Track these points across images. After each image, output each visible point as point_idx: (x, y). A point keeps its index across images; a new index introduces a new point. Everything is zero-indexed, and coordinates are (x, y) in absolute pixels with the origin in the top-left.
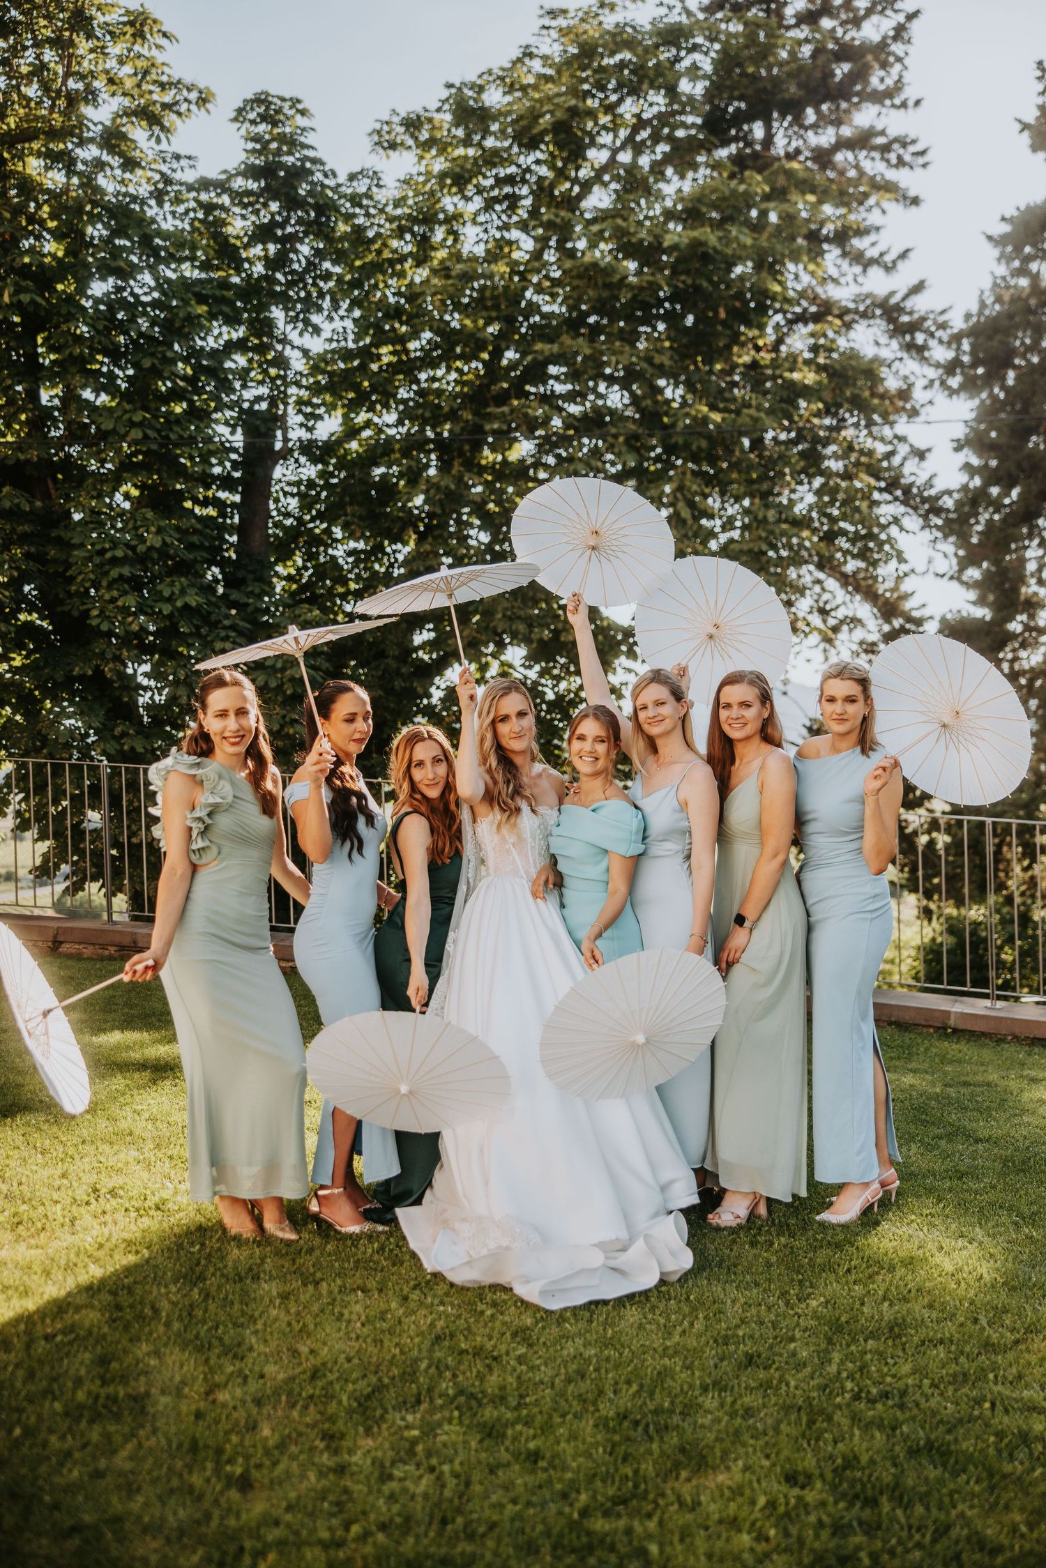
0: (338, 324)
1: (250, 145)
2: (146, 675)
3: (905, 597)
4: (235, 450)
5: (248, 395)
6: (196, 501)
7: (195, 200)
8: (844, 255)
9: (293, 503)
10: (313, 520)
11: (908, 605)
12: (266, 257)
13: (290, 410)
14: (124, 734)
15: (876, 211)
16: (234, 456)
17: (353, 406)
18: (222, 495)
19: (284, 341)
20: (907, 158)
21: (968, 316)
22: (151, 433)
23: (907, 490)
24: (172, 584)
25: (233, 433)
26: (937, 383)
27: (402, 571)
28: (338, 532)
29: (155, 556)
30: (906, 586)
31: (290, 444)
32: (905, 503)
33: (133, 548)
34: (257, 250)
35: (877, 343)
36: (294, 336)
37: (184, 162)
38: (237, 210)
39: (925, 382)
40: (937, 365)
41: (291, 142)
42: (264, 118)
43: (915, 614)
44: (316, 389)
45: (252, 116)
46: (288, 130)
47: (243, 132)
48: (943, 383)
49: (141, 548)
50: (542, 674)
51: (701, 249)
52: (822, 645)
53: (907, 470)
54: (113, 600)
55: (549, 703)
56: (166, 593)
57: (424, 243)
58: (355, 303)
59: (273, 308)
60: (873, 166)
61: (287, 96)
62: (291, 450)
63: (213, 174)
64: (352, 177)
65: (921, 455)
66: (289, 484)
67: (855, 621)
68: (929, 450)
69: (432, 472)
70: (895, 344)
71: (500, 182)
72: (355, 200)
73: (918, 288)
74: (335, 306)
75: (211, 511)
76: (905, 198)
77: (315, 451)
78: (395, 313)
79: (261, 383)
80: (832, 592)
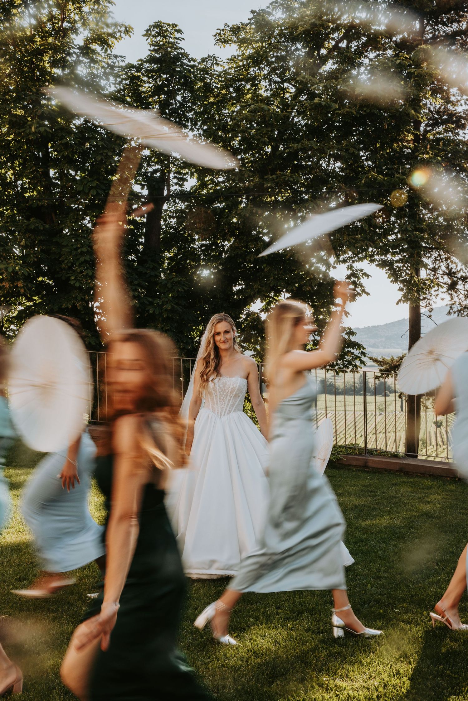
1: (152, 48)
4: (143, 196)
5: (150, 169)
7: (126, 74)
9: (174, 221)
10: (183, 229)
12: (160, 102)
13: (171, 176)
16: (143, 200)
17: (203, 173)
18: (137, 219)
22: (100, 192)
25: (142, 188)
28: (196, 236)
31: (171, 193)
34: (156, 98)
37: (119, 59)
38: (145, 79)
41: (173, 46)
42: (159, 34)
44: (184, 165)
45: (153, 33)
46: (171, 40)
47: (149, 41)
54: (81, 272)
61: (171, 23)
62: (172, 196)
63: (136, 63)
64: (203, 60)
66: (171, 212)
69: (243, 205)
72: (205, 71)
74: (194, 124)
75: (131, 227)
77: (183, 196)
79: (156, 163)
80: (455, 263)
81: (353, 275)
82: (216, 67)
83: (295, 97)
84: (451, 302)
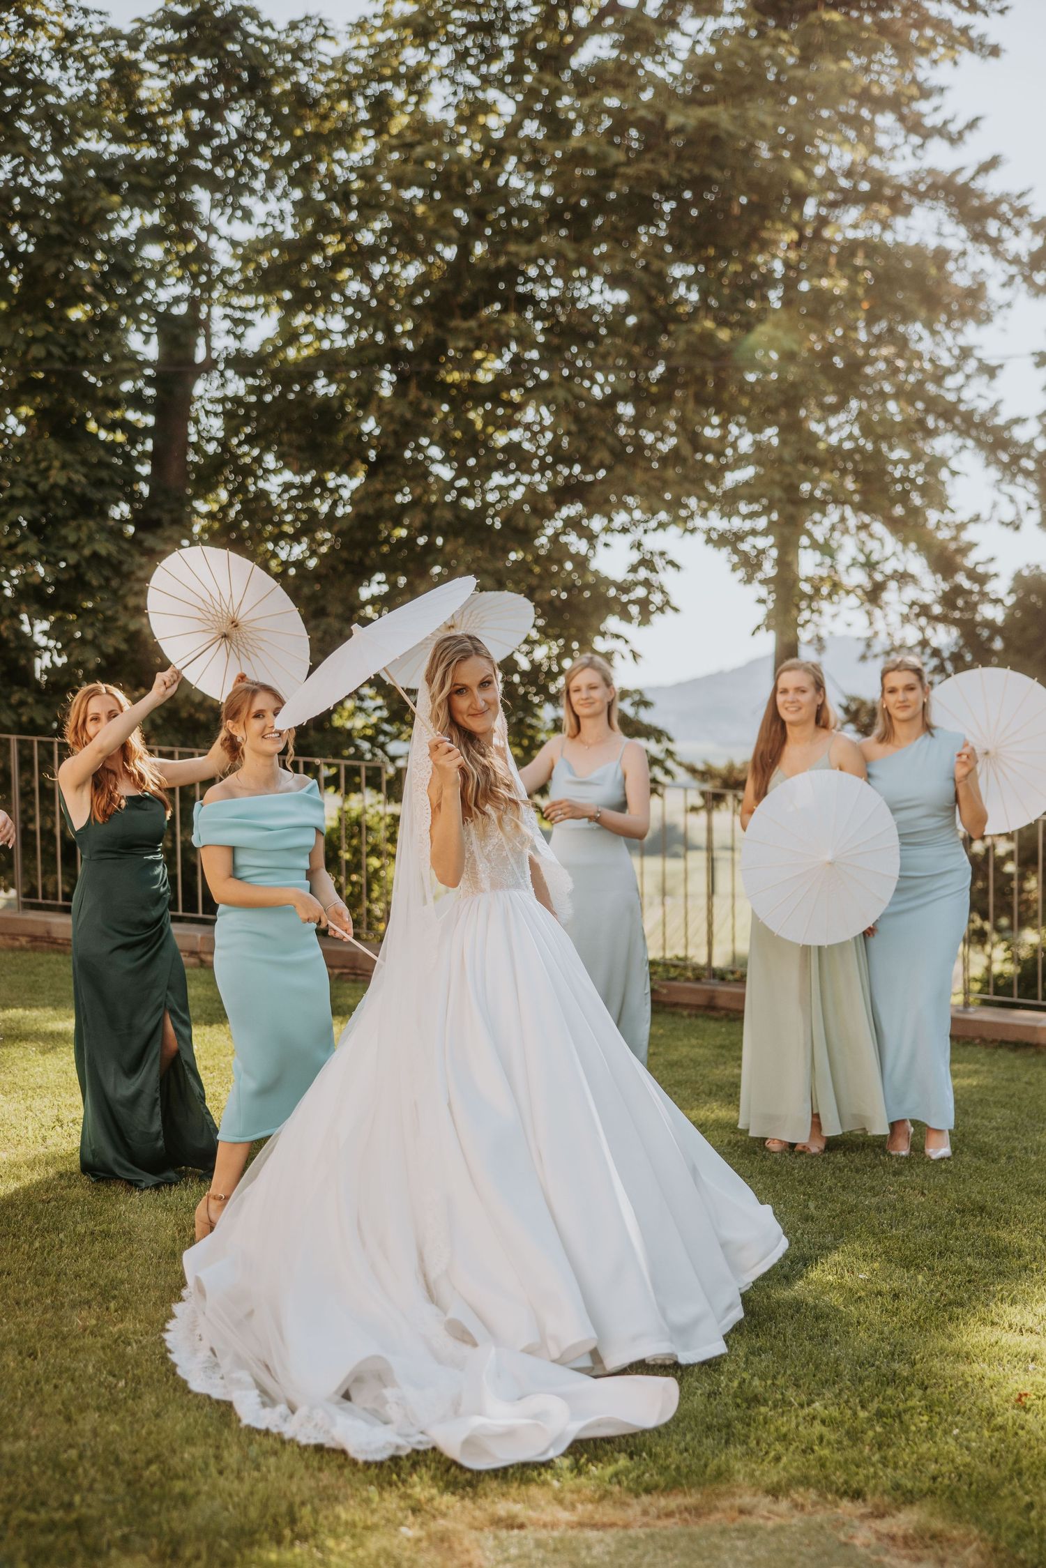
0: (273, 206)
2: (45, 633)
3: (971, 546)
4: (147, 364)
6: (101, 424)
7: (105, 51)
8: (902, 119)
9: (216, 426)
10: (240, 444)
11: (970, 561)
12: (188, 127)
13: (218, 311)
14: (22, 703)
15: (946, 66)
16: (149, 372)
17: (289, 309)
18: (132, 416)
19: (211, 229)
22: (56, 351)
23: (968, 417)
24: (79, 528)
25: (146, 342)
26: (1019, 279)
27: (349, 509)
28: (270, 461)
29: (59, 494)
30: (967, 536)
31: (214, 355)
32: (963, 433)
33: (33, 486)
34: (179, 117)
35: (940, 234)
36: (221, 223)
37: (93, 18)
38: (151, 67)
39: (1003, 278)
40: (1016, 261)
43: (981, 569)
44: (248, 287)
48: (1028, 279)
49: (43, 486)
51: (711, 133)
52: (868, 606)
53: (967, 394)
55: (523, 674)
56: (72, 538)
57: (381, 107)
58: (294, 182)
59: (196, 188)
62: (216, 362)
63: (127, 28)
64: (293, 26)
65: (990, 371)
66: (212, 401)
67: (903, 578)
68: (1001, 366)
69: (386, 391)
70: (962, 232)
71: (472, 28)
72: (297, 52)
73: (989, 166)
74: (271, 183)
75: (120, 437)
76: (982, 45)
77: (241, 363)
78: (342, 195)
79: (181, 279)
80: (880, 540)
81: (646, 563)
82: (322, 45)
83: (513, 128)
84: (868, 633)
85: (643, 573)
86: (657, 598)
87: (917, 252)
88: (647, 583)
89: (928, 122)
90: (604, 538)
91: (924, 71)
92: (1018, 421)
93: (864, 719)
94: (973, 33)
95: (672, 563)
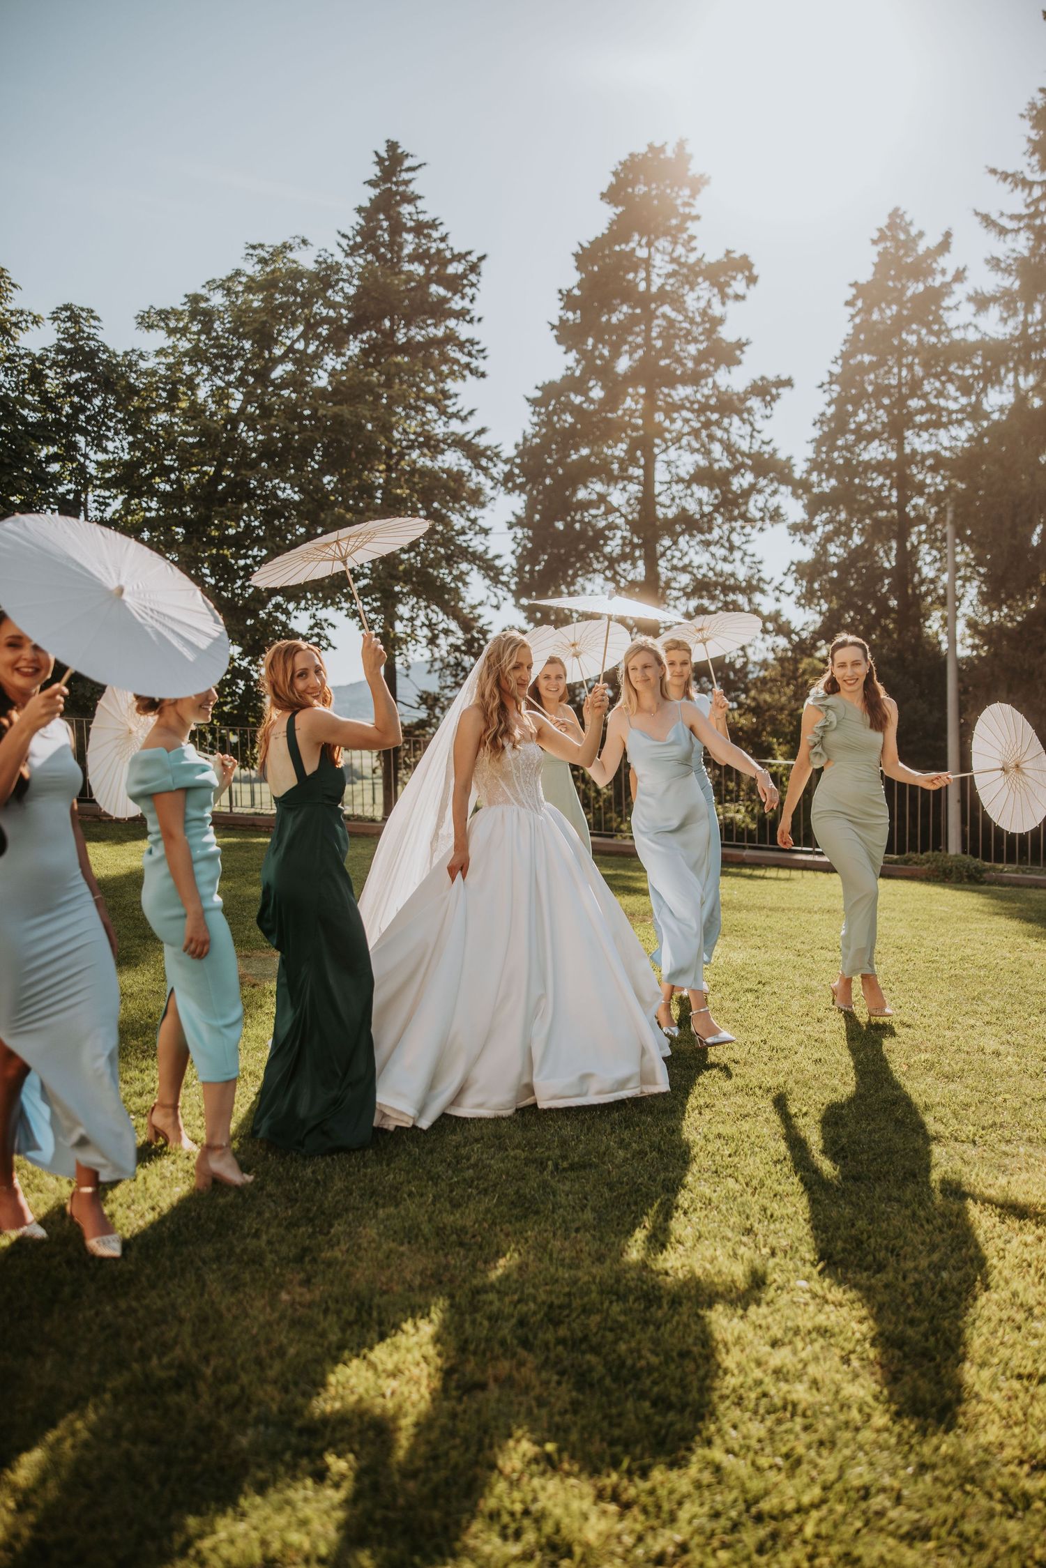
1: (60, 335)
3: (480, 616)
8: (438, 408)
11: (478, 624)
13: (89, 499)
15: (461, 383)
17: (129, 496)
19: (85, 456)
20: (474, 352)
21: (517, 446)
23: (473, 555)
26: (498, 487)
30: (479, 611)
32: (473, 562)
34: (67, 399)
35: (459, 464)
36: (91, 454)
39: (490, 487)
43: (484, 628)
44: (106, 487)
45: (62, 317)
46: (86, 328)
47: (57, 326)
48: (503, 486)
50: (250, 663)
52: (430, 646)
53: (474, 542)
57: (173, 397)
58: (129, 431)
59: (77, 436)
60: (454, 353)
65: (486, 532)
67: (447, 632)
68: (491, 529)
70: (470, 463)
73: (482, 431)
74: (117, 433)
76: (477, 372)
79: (70, 482)
80: (436, 613)
81: (316, 625)
82: (141, 363)
84: (432, 659)
85: (316, 630)
86: (324, 643)
87: (448, 471)
88: (318, 635)
89: (450, 410)
90: (295, 613)
91: (451, 386)
92: (498, 557)
93: (430, 702)
94: (472, 366)
95: (330, 624)
